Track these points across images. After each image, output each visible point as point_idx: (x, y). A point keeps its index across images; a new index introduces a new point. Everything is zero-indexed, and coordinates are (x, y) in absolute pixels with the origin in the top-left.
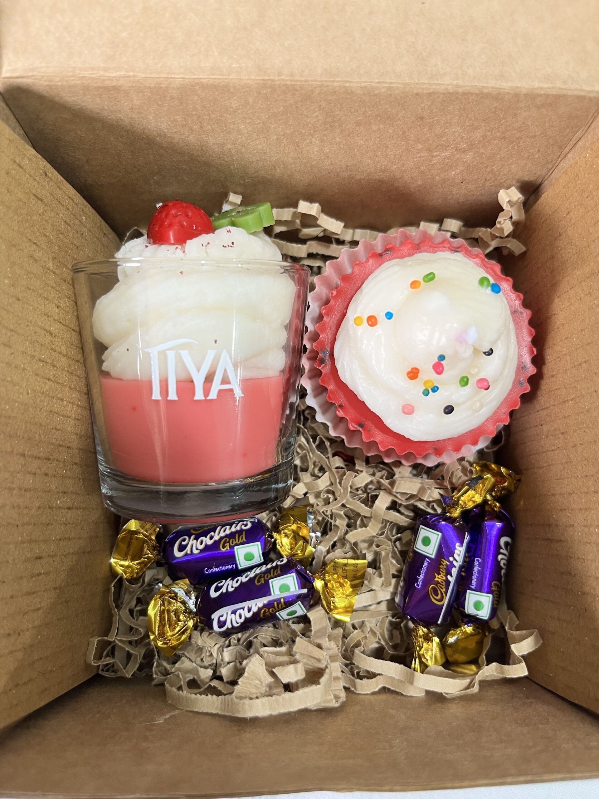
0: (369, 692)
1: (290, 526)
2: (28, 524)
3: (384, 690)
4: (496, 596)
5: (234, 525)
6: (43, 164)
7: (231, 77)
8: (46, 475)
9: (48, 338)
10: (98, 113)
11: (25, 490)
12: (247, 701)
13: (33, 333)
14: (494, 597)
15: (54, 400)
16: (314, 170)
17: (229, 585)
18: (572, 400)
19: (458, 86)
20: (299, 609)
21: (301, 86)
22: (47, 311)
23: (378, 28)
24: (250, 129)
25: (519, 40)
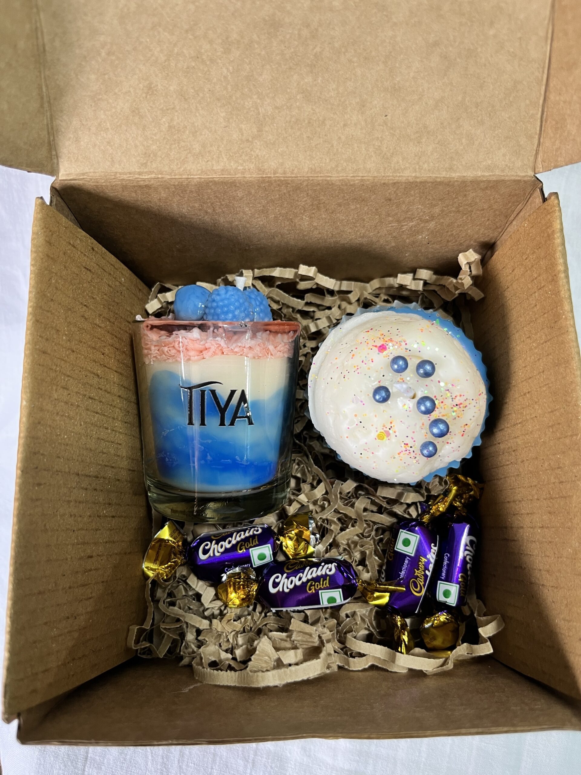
0: (360, 669)
1: (294, 530)
2: (82, 529)
3: (373, 667)
4: (462, 586)
5: (247, 531)
6: (92, 241)
7: (237, 176)
8: (95, 490)
9: (96, 379)
10: (133, 203)
11: (80, 502)
12: (260, 674)
13: (84, 376)
14: (460, 587)
15: (101, 429)
16: (306, 238)
18: (520, 423)
19: (416, 177)
21: (292, 181)
22: (95, 358)
23: (351, 137)
24: (253, 210)
25: (464, 140)
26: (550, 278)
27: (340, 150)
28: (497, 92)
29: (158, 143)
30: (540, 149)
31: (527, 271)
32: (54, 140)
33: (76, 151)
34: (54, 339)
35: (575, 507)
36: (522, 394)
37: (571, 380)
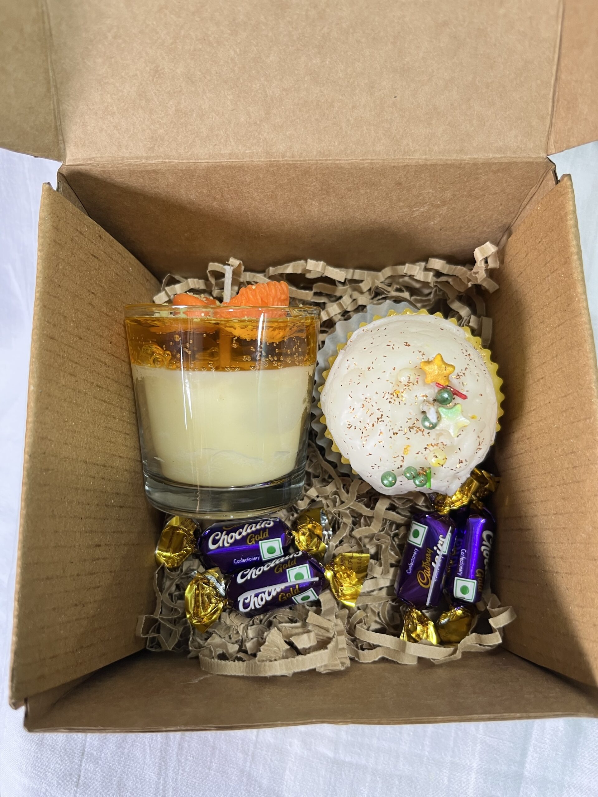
0: (370, 662)
1: (307, 526)
2: (90, 517)
3: (383, 660)
4: (479, 581)
5: (259, 524)
6: (99, 229)
7: (245, 160)
8: (103, 478)
9: (104, 368)
10: (141, 189)
11: (87, 490)
12: (267, 663)
13: (92, 364)
14: (478, 583)
15: (109, 418)
16: (316, 225)
17: (253, 573)
19: (426, 160)
20: (311, 594)
21: (300, 165)
22: (102, 346)
23: (360, 119)
24: (262, 196)
25: (474, 121)
26: (563, 260)
27: (349, 132)
28: (508, 72)
29: (165, 127)
30: (553, 129)
31: (540, 255)
32: (61, 125)
33: (83, 136)
34: (61, 325)
35: (589, 491)
36: (536, 380)
37: (584, 363)
